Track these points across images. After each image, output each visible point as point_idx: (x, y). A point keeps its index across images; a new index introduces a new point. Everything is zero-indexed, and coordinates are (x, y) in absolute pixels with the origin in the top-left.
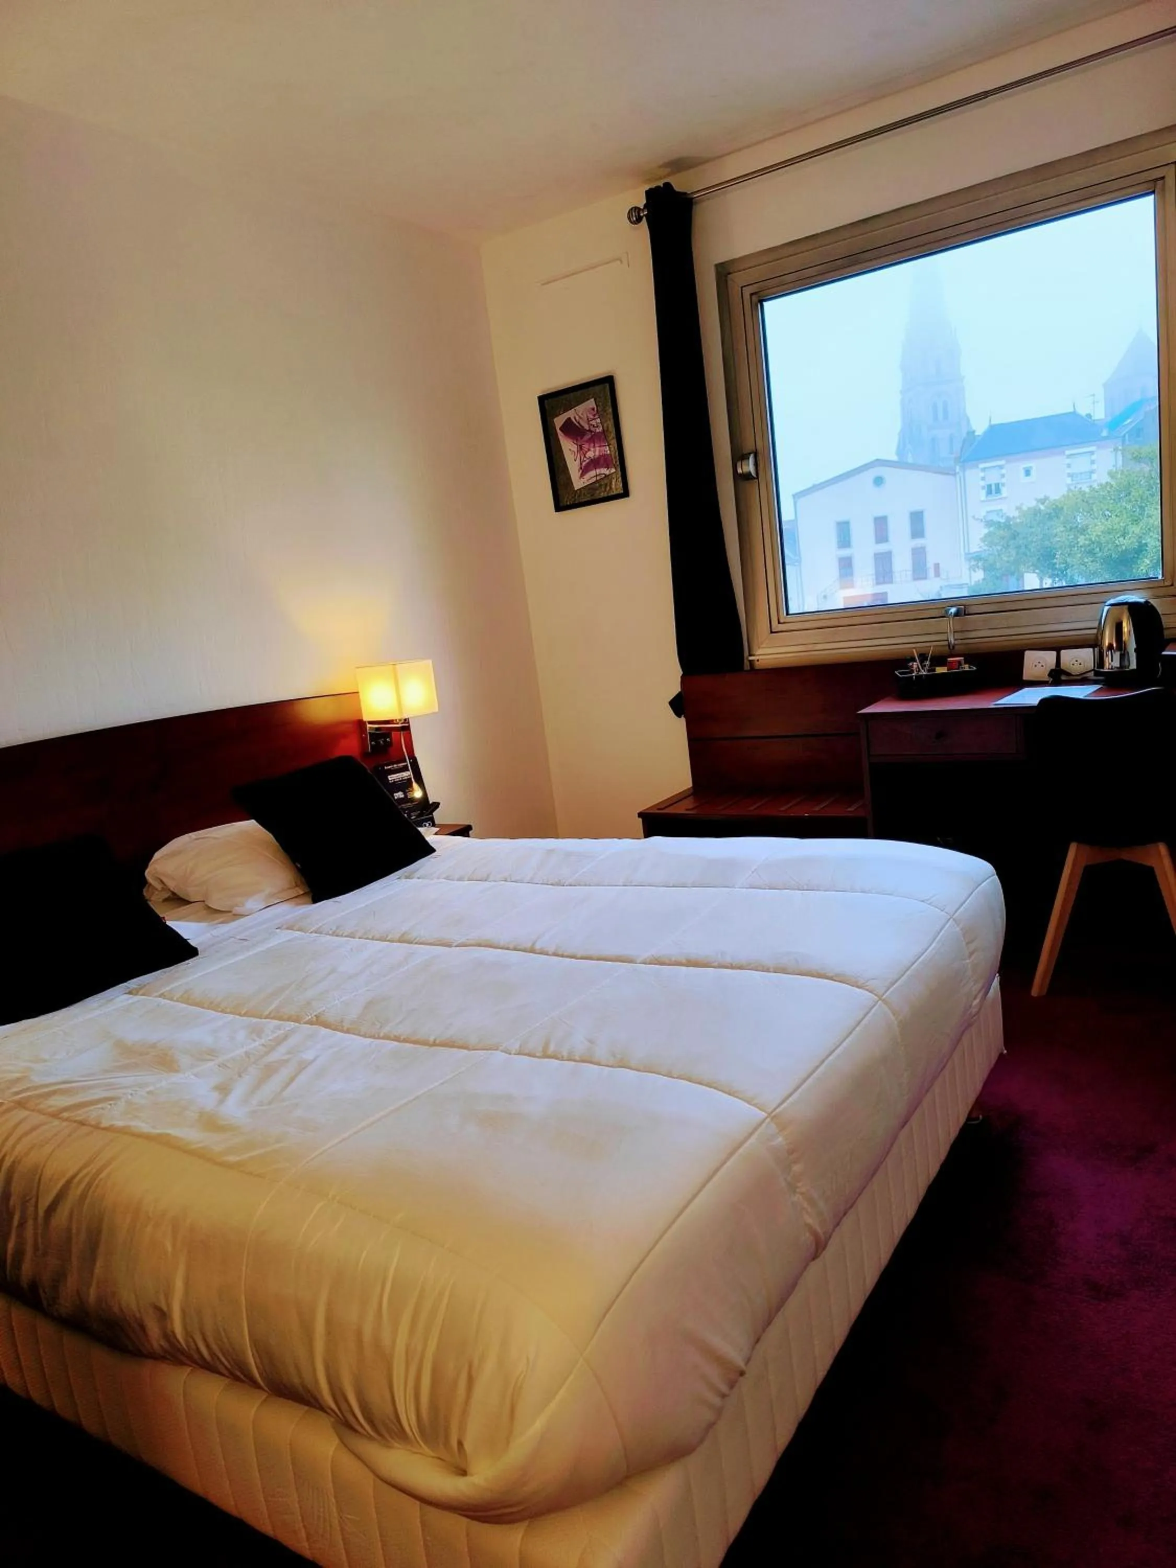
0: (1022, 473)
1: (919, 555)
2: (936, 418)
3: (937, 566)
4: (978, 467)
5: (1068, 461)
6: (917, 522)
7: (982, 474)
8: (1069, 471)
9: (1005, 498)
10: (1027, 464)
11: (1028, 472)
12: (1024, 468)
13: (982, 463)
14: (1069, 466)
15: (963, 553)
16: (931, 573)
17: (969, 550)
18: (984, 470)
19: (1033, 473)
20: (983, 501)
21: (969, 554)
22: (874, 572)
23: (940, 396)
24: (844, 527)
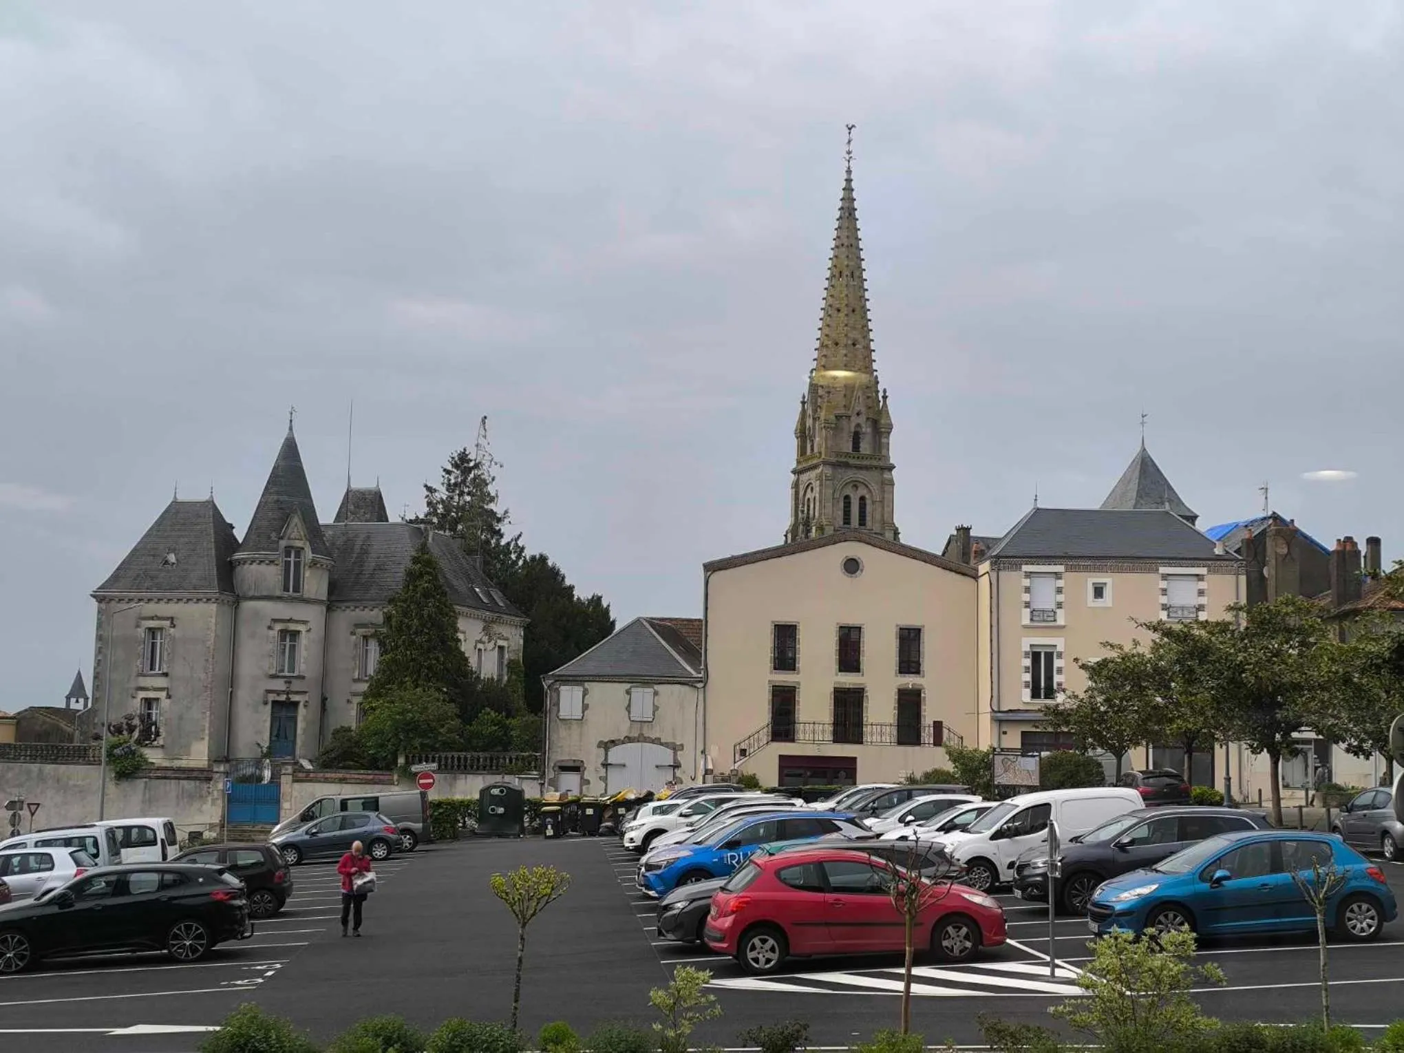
0: (1090, 591)
1: (910, 703)
3: (938, 726)
4: (1021, 569)
5: (1163, 584)
6: (910, 640)
7: (1026, 582)
8: (1164, 600)
9: (1062, 628)
10: (1098, 579)
11: (1099, 592)
12: (1094, 584)
13: (1027, 564)
14: (1164, 592)
15: (985, 707)
16: (927, 735)
17: (999, 705)
18: (1029, 575)
19: (1107, 592)
20: (1025, 627)
21: (999, 711)
22: (832, 720)
23: (856, 487)
24: (785, 635)
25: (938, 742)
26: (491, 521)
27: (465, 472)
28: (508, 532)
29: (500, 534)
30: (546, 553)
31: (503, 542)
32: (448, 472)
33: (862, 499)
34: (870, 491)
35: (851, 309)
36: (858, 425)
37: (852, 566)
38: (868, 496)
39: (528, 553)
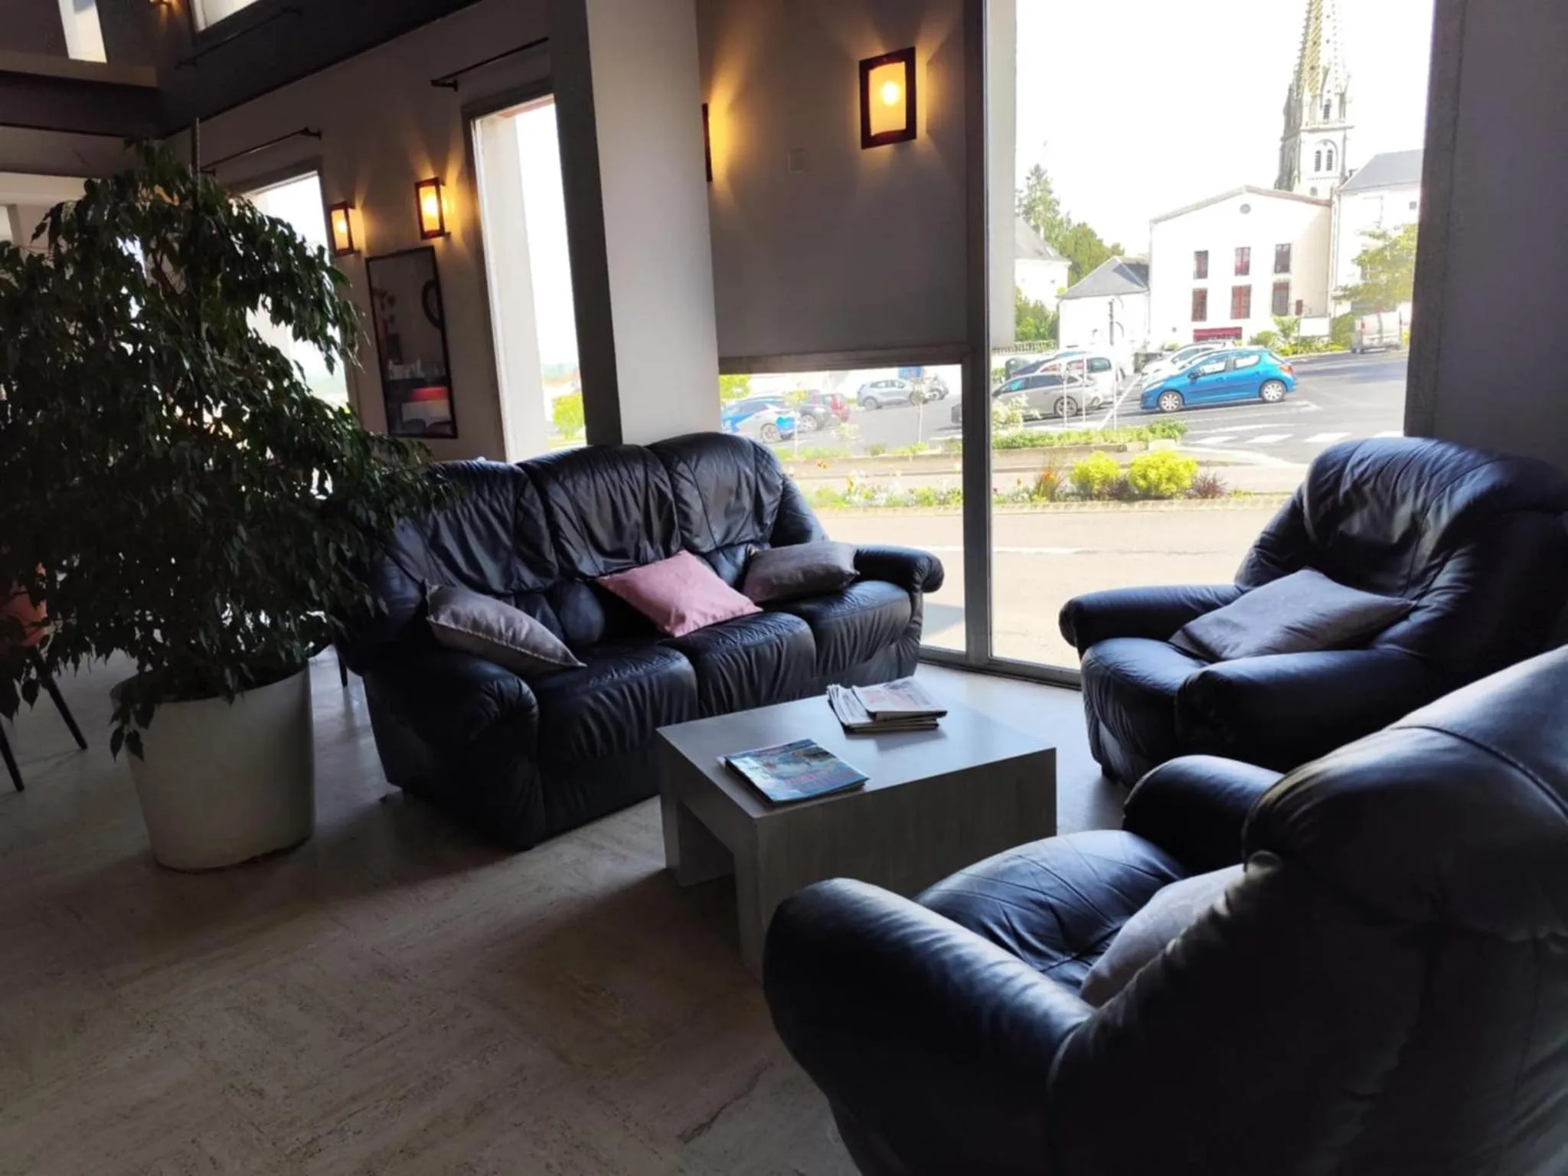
1: (1281, 291)
3: (1299, 304)
6: (1283, 253)
10: (1412, 197)
11: (1412, 205)
12: (1409, 201)
16: (1292, 309)
23: (1325, 144)
24: (1202, 257)
25: (1299, 313)
26: (1051, 206)
27: (1039, 177)
28: (1062, 210)
29: (1057, 213)
30: (1087, 222)
31: (1059, 217)
32: (1028, 179)
33: (1330, 152)
34: (1335, 146)
35: (1331, 18)
36: (1329, 100)
37: (1246, 209)
38: (1334, 150)
39: (1075, 222)
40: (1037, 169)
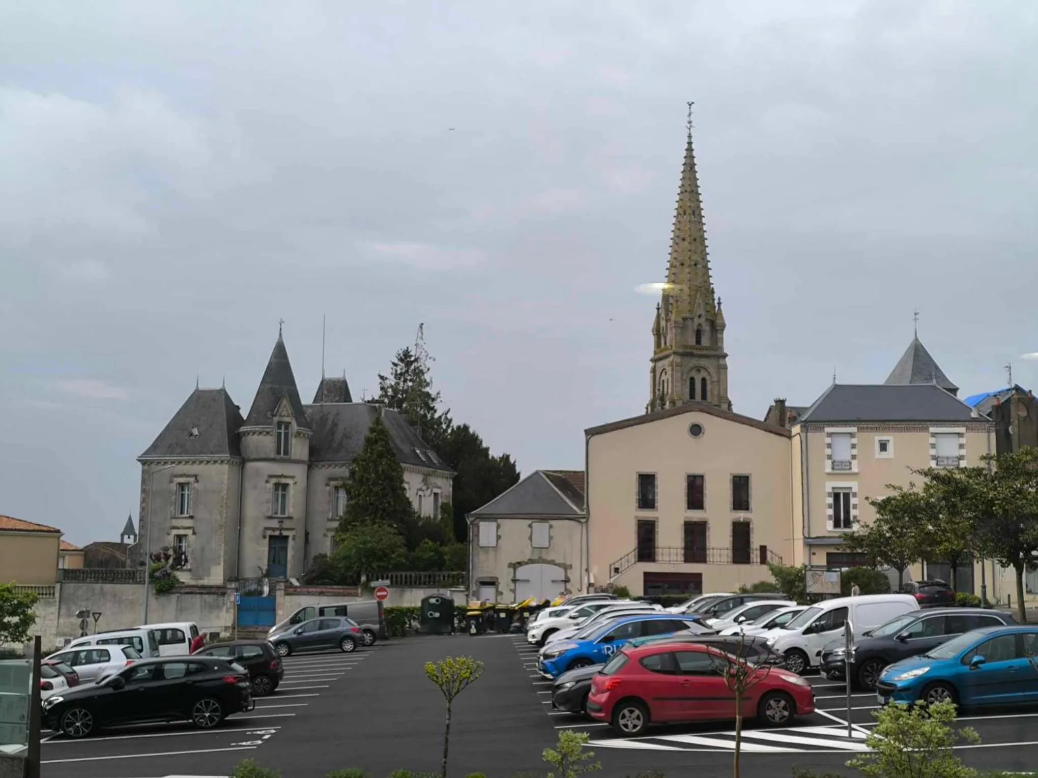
0: (877, 447)
1: (741, 532)
2: (692, 396)
3: (763, 549)
4: (824, 431)
5: (933, 440)
6: (741, 485)
7: (828, 440)
8: (933, 452)
9: (856, 474)
10: (885, 437)
11: (883, 447)
12: (880, 441)
13: (828, 426)
14: (933, 446)
15: (799, 535)
16: (755, 556)
17: (809, 533)
18: (830, 435)
19: (890, 447)
20: (829, 474)
21: (809, 538)
22: (683, 545)
23: (699, 371)
24: (647, 482)
25: (763, 560)
26: (427, 400)
27: (408, 364)
28: (440, 409)
29: (433, 409)
30: (468, 423)
32: (396, 365)
33: (704, 380)
34: (709, 374)
35: (692, 238)
36: (700, 325)
37: (696, 430)
38: (708, 378)
39: (455, 424)
40: (407, 354)
